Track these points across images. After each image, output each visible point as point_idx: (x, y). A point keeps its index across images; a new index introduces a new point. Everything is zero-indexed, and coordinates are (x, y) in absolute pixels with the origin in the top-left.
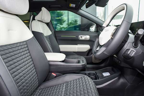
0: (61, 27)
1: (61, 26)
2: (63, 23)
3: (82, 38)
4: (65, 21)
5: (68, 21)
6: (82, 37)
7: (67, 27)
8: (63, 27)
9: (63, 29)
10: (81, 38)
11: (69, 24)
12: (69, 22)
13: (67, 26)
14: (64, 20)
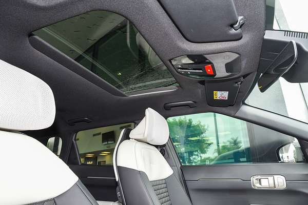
0: (203, 158)
1: (204, 156)
2: (207, 148)
3: (260, 184)
4: (210, 144)
5: (218, 143)
6: (262, 180)
7: (216, 157)
8: (208, 158)
9: (208, 163)
10: (258, 185)
11: (221, 151)
12: (221, 145)
13: (216, 154)
14: (209, 142)
